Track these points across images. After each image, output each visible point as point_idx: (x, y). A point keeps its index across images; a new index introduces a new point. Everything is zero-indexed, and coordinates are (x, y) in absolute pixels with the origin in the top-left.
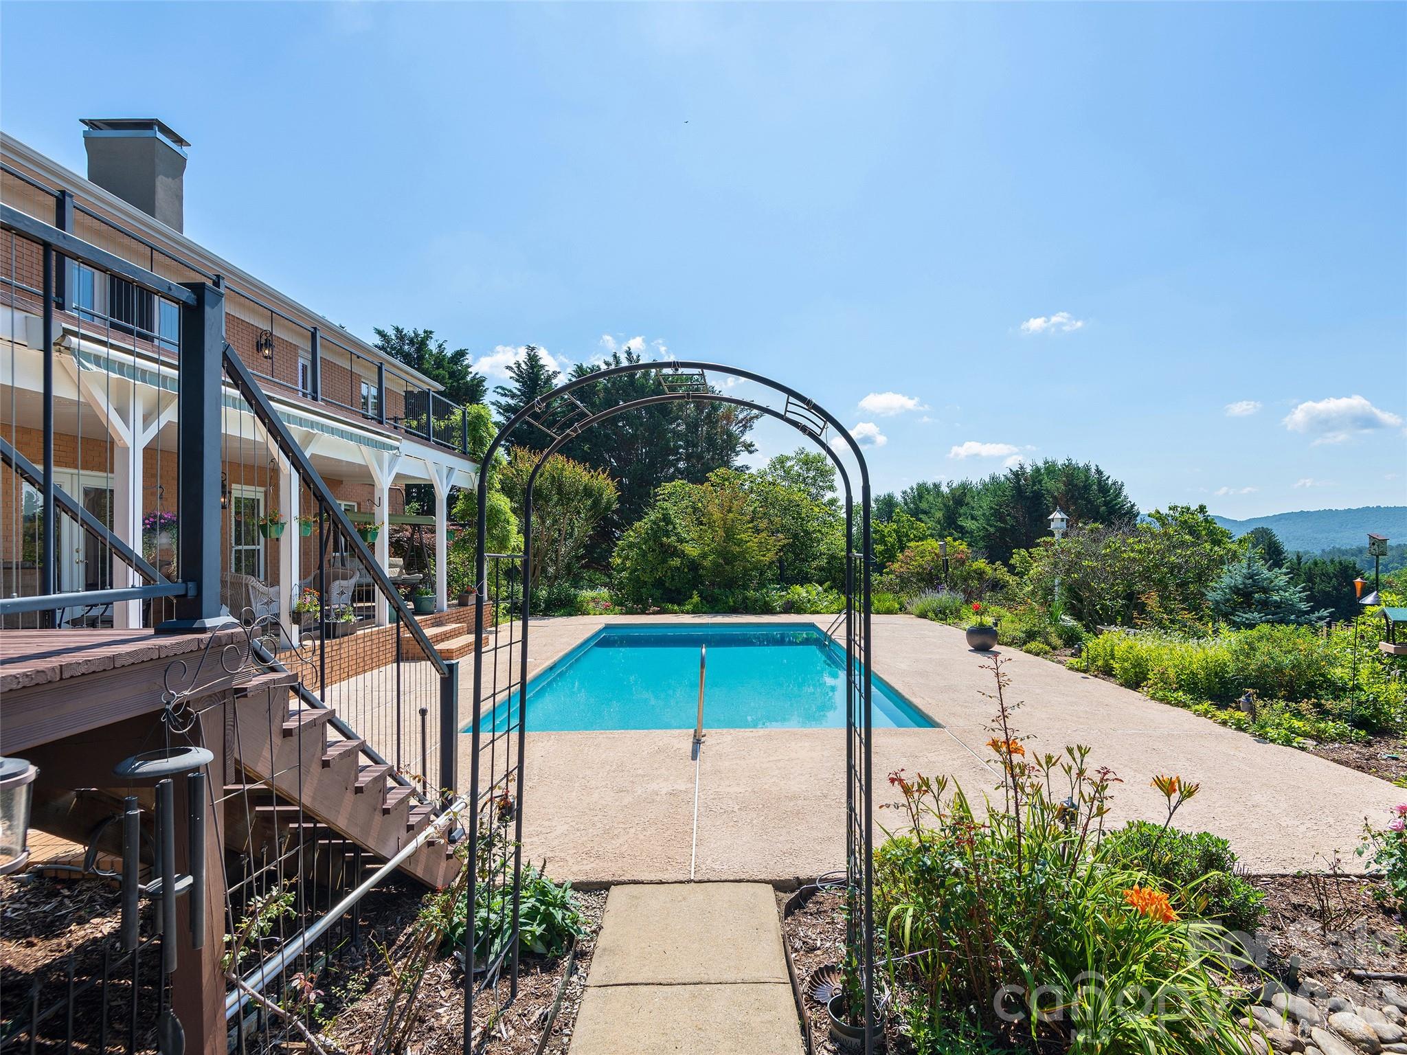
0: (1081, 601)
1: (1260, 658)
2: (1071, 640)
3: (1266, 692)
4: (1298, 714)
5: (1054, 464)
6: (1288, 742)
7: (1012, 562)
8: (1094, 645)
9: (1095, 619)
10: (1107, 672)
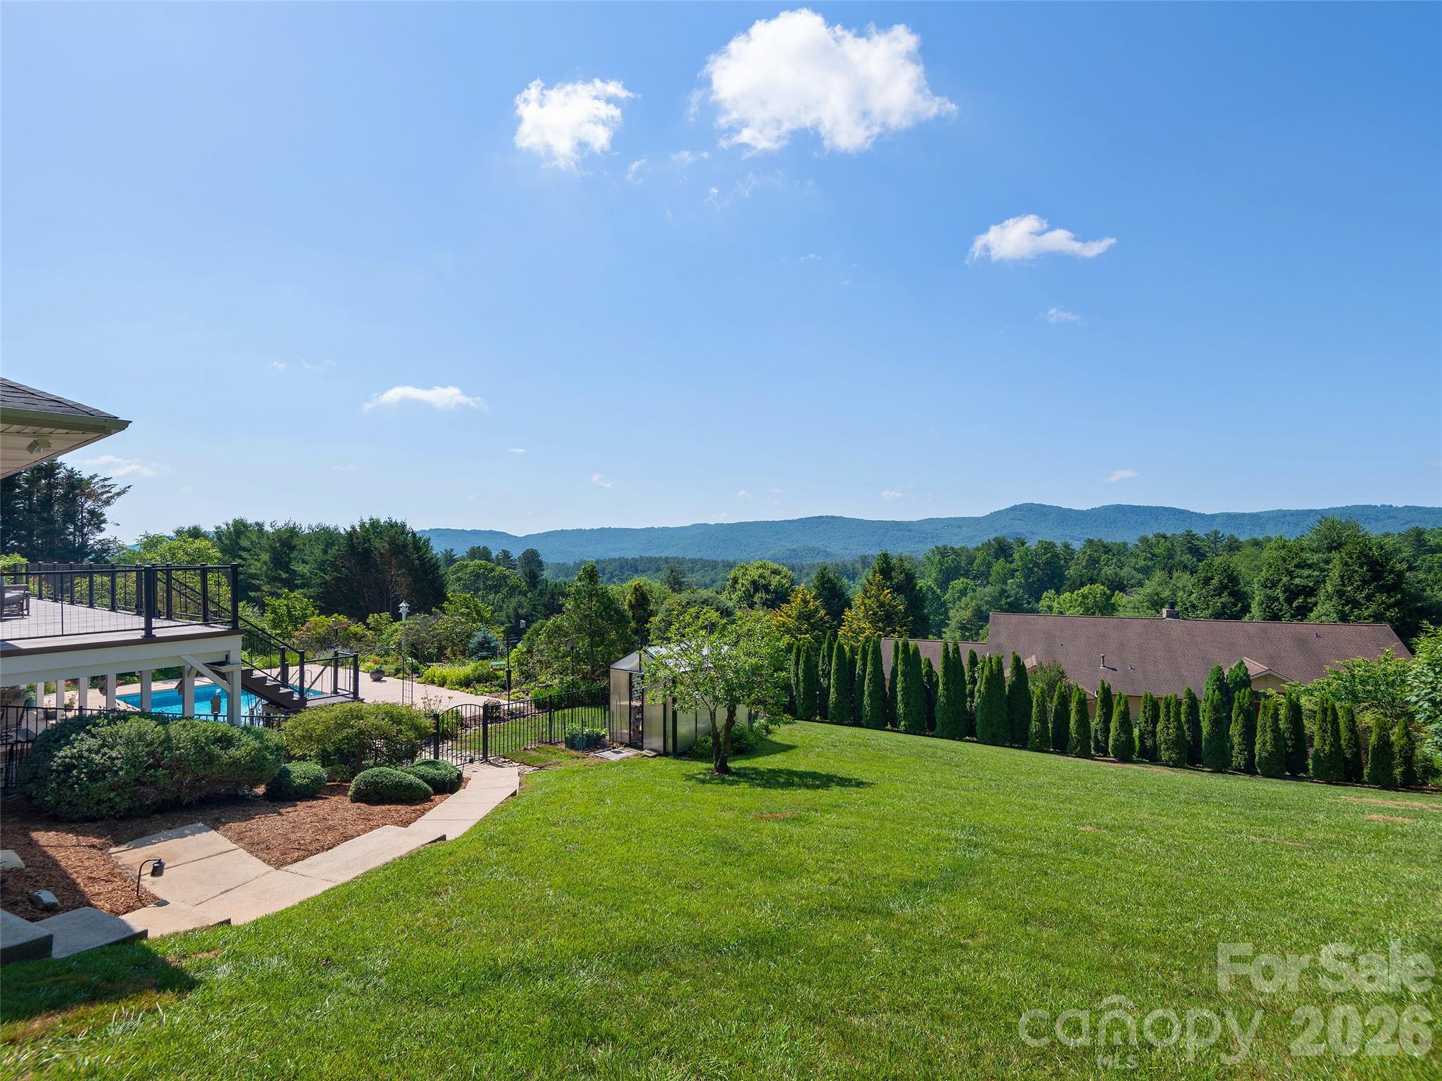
0: (417, 649)
1: (478, 672)
2: (415, 670)
3: (479, 681)
4: (486, 687)
5: (378, 521)
6: (482, 695)
7: (368, 621)
8: (428, 672)
9: (427, 659)
10: (433, 682)
